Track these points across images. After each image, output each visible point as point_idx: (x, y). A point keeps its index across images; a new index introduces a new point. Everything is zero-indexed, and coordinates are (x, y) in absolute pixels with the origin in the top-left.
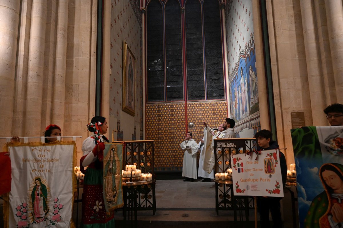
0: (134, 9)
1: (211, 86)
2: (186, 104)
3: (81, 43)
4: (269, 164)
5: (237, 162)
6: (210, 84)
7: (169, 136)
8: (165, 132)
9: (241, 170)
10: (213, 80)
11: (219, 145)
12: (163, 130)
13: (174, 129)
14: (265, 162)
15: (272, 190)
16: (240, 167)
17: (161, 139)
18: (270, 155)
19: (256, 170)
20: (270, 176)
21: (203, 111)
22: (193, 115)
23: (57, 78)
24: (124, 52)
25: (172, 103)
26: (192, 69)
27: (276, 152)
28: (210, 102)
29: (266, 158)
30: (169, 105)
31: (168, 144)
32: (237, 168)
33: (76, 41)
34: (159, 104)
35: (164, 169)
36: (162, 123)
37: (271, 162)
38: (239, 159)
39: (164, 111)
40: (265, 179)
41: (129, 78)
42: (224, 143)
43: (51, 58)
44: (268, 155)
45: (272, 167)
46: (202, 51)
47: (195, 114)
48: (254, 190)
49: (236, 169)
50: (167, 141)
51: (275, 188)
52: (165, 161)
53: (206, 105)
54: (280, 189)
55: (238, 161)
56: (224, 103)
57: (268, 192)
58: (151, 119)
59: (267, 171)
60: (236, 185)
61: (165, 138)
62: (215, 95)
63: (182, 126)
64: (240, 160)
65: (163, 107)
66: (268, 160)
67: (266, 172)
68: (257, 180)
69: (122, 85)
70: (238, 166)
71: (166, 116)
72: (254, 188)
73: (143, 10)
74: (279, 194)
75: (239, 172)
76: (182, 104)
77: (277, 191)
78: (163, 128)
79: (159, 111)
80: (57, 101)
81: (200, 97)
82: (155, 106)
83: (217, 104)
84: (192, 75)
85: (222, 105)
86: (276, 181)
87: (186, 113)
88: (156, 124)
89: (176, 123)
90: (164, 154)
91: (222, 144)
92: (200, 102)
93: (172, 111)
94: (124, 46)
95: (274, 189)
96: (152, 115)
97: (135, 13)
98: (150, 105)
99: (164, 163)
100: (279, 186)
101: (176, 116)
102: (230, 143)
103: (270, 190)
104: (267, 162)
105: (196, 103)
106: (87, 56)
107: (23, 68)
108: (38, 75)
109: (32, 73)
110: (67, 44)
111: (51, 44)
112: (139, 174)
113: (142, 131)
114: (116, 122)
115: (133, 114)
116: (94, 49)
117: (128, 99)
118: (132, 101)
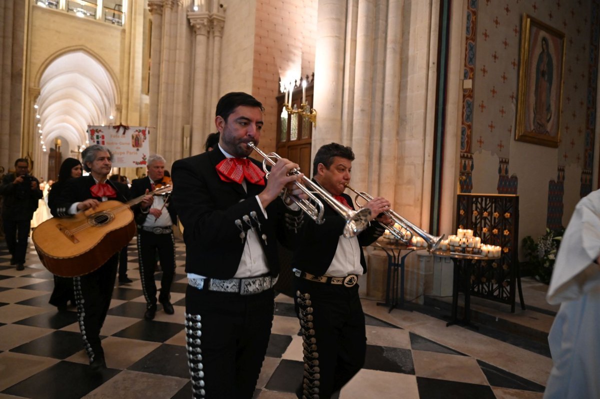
3: (417, 54)
4: (137, 139)
5: (96, 134)
14: (133, 137)
16: (100, 140)
19: (123, 144)
20: (138, 150)
23: (386, 109)
24: (523, 36)
27: (146, 129)
29: (134, 134)
32: (96, 140)
33: (411, 52)
37: (139, 138)
40: (132, 153)
41: (538, 80)
43: (379, 85)
45: (140, 142)
51: (142, 160)
57: (135, 163)
64: (100, 133)
67: (133, 146)
68: (124, 153)
69: (517, 95)
77: (144, 163)
80: (385, 139)
86: (143, 154)
94: (523, 23)
104: (135, 137)
106: (424, 71)
107: (348, 104)
108: (362, 110)
109: (357, 109)
110: (401, 59)
111: (379, 66)
112: (476, 243)
113: (591, 174)
114: (498, 161)
115: (552, 144)
116: (433, 58)
117: (535, 117)
118: (548, 121)
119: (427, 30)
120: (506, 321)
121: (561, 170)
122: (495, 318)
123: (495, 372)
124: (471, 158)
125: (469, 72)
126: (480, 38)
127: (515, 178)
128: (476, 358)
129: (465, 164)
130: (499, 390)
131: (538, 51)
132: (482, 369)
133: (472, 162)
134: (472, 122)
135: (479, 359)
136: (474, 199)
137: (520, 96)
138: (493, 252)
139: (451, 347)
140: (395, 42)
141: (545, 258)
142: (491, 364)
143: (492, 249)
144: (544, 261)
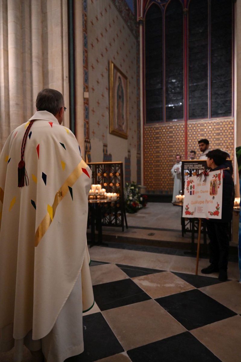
0: (126, 22)
1: (216, 102)
2: (186, 124)
3: (54, 69)
4: (214, 185)
6: (216, 99)
7: (167, 159)
8: (163, 155)
9: (192, 192)
10: (218, 95)
11: (186, 167)
12: (161, 152)
13: (172, 152)
15: (213, 212)
16: (192, 190)
17: (159, 162)
18: (216, 175)
19: (204, 192)
21: (205, 132)
22: (193, 136)
24: (110, 73)
25: (171, 124)
26: (195, 84)
27: (221, 173)
28: (213, 121)
29: (212, 180)
30: (168, 126)
31: (166, 167)
34: (157, 125)
35: (162, 192)
36: (160, 146)
37: (216, 184)
38: (191, 182)
39: (163, 133)
40: (209, 201)
41: (118, 100)
42: (191, 165)
43: (28, 87)
44: (214, 176)
45: (216, 189)
46: (207, 61)
47: (196, 135)
48: (200, 212)
49: (188, 192)
50: (166, 164)
52: (163, 184)
53: (208, 125)
54: (219, 211)
55: (191, 183)
56: (231, 121)
57: (209, 214)
58: (150, 141)
59: (211, 193)
60: (186, 207)
61: (163, 161)
62: (220, 112)
63: (181, 148)
64: (193, 183)
65: (161, 129)
66: (214, 182)
68: (203, 202)
69: (109, 107)
70: (191, 189)
71: (164, 138)
72: (200, 210)
73: (141, 20)
74: (218, 215)
75: (191, 194)
76: (182, 125)
77: (216, 213)
78: (161, 151)
79: (157, 133)
81: (203, 116)
82: (153, 128)
83: (222, 123)
84: (194, 91)
85: (227, 123)
86: (217, 203)
87: (186, 134)
88: (154, 147)
89: (175, 146)
90: (162, 178)
91: (189, 166)
92: (202, 121)
93: (171, 132)
94: (110, 66)
95: (215, 211)
96: (151, 138)
97: (128, 26)
98: (148, 127)
99: (162, 187)
100: (219, 208)
101: (175, 137)
102: (198, 165)
103: (211, 212)
104: (213, 183)
105: (198, 122)
106: (60, 82)
107: (5, 99)
108: (17, 104)
109: (12, 103)
110: (43, 71)
111: (28, 73)
112: (104, 193)
113: (140, 154)
114: (102, 145)
115: (125, 137)
116: (66, 74)
117: (118, 121)
118: (123, 124)
119: (60, 54)
120: (121, 237)
121: (129, 152)
122: (115, 236)
123: (129, 269)
124: (89, 142)
125: (86, 88)
126: (90, 68)
127: (110, 155)
128: (115, 263)
129: (87, 146)
130: (136, 279)
131: (117, 84)
132: (122, 269)
133: (90, 145)
134: (88, 119)
135: (116, 263)
136: (97, 166)
137: (110, 108)
138: (113, 197)
139: (98, 261)
140: (38, 58)
141: (128, 199)
142: (124, 264)
143: (113, 195)
144: (127, 201)
